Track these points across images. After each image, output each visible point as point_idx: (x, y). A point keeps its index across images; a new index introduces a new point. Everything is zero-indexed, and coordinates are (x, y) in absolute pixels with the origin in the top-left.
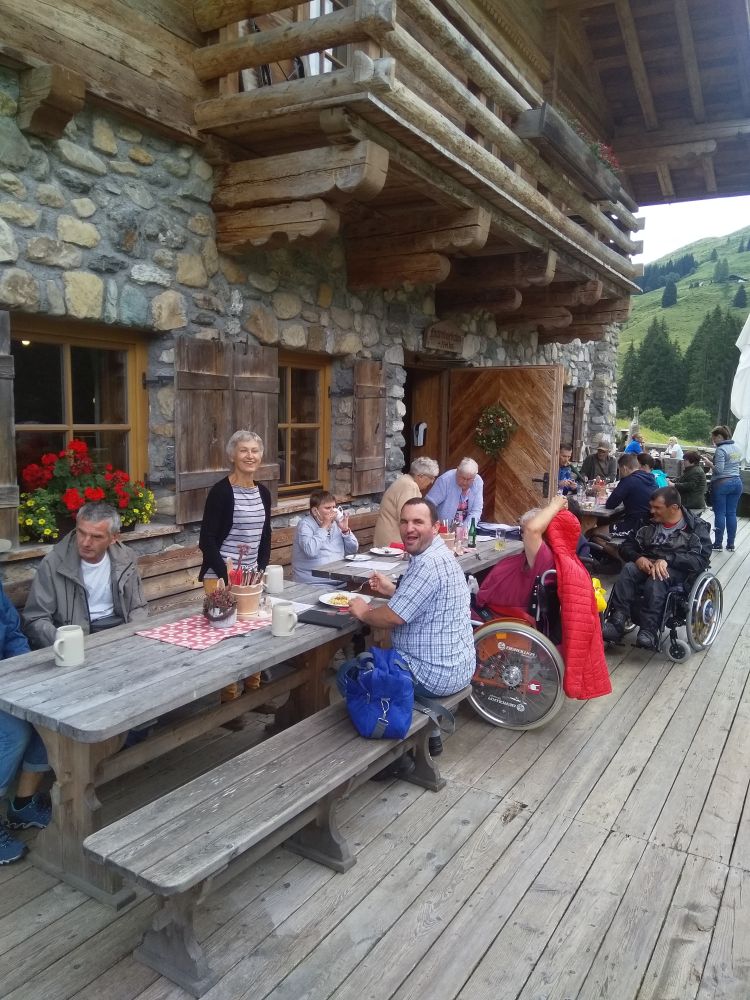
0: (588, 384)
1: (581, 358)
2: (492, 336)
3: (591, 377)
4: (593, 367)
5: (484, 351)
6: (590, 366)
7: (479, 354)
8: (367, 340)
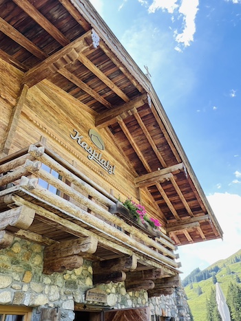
0: (176, 315)
1: (171, 304)
2: (124, 294)
3: (177, 312)
4: (177, 307)
5: (120, 301)
6: (176, 307)
7: (117, 303)
8: (51, 298)
